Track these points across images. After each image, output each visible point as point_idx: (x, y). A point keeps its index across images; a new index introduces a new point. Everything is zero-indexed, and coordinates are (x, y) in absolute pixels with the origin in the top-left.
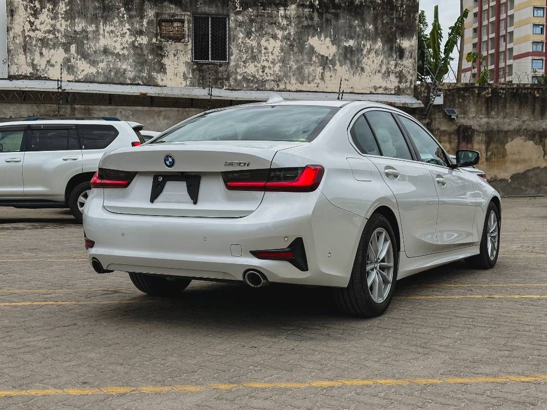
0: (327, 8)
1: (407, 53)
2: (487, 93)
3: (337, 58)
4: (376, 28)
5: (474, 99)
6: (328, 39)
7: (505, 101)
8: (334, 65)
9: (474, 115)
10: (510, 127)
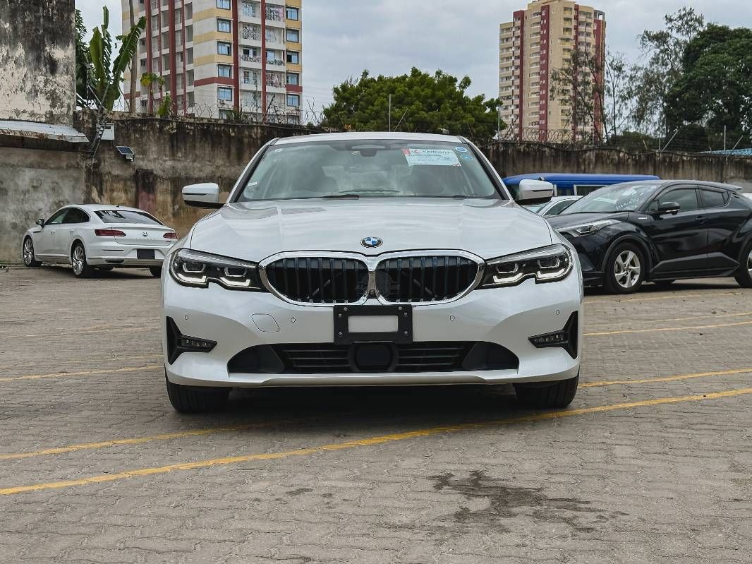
1: (62, 67)
2: (172, 128)
4: (15, 29)
5: (154, 135)
7: (194, 140)
9: (155, 157)
10: (201, 173)
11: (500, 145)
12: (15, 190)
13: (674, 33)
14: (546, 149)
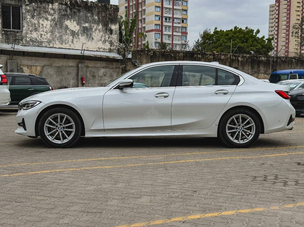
0: (74, 6)
1: (114, 32)
2: (151, 53)
3: (80, 32)
4: (99, 18)
5: (145, 56)
6: (75, 22)
7: (159, 58)
8: (78, 35)
11: (275, 58)
12: (98, 76)
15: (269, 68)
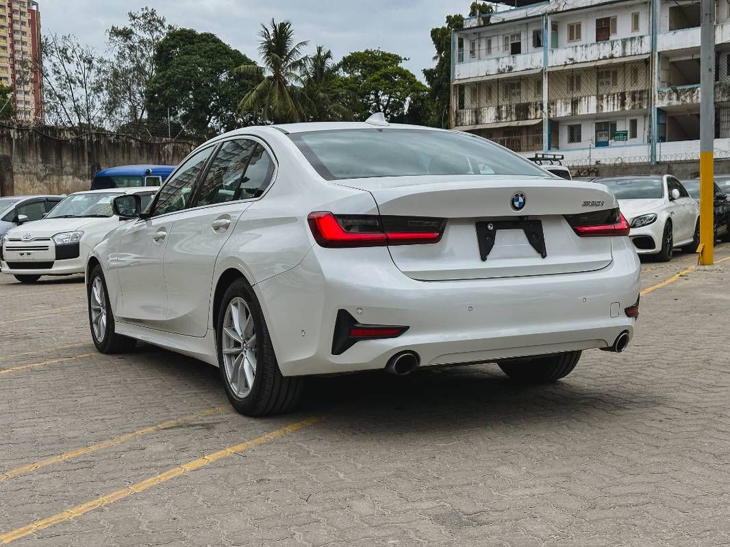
13: (137, 31)
14: (133, 141)
15: (84, 160)
